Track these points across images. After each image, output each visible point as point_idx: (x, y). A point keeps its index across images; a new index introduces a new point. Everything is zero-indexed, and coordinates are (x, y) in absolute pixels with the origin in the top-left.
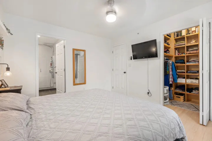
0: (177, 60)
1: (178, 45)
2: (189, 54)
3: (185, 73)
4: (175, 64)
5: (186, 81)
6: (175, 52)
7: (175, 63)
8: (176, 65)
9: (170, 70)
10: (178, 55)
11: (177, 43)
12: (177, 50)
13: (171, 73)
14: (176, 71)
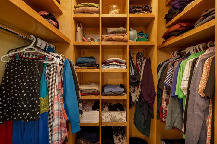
0: (80, 57)
1: (84, 12)
2: (108, 40)
3: (97, 94)
4: (75, 67)
5: (101, 119)
6: (76, 32)
7: (77, 64)
8: (78, 71)
9: (56, 93)
10: (83, 40)
11: (80, 5)
12: (79, 26)
13: (56, 107)
14: (77, 89)
